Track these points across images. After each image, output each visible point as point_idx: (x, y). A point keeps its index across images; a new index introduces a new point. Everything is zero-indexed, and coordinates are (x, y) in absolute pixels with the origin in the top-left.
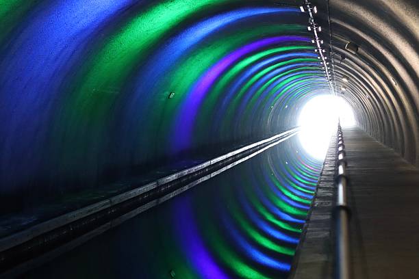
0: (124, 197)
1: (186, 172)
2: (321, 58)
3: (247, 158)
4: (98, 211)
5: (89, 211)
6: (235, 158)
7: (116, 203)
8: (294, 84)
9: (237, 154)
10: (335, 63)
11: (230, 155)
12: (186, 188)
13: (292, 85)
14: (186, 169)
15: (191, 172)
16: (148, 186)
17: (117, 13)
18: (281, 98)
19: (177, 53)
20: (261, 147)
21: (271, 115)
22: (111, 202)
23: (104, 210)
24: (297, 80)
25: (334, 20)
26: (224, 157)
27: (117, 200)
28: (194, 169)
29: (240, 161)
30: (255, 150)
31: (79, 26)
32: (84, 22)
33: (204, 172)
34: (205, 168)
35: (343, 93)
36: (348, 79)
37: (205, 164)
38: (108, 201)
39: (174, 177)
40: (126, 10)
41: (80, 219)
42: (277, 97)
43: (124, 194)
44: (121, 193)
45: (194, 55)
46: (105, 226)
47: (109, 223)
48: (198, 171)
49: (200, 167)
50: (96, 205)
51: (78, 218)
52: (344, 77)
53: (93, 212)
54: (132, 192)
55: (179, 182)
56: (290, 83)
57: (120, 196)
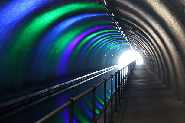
0: (32, 95)
1: (63, 84)
2: (123, 35)
3: (93, 78)
4: (20, 101)
5: (15, 101)
6: (87, 78)
7: (29, 97)
8: (115, 46)
9: (89, 76)
10: (130, 37)
11: (85, 76)
12: (63, 91)
13: (114, 46)
14: (63, 83)
15: (66, 84)
16: (44, 90)
17: (26, 16)
18: (109, 52)
19: (57, 33)
20: (100, 73)
21: (105, 59)
22: (26, 97)
23: (23, 100)
24: (116, 44)
25: (123, 19)
26: (82, 77)
27: (29, 96)
28: (67, 83)
29: (90, 79)
30: (97, 74)
31: (9, 22)
32: (11, 20)
33: (72, 84)
34: (73, 82)
35: (137, 50)
36: (136, 44)
37: (72, 81)
38: (24, 97)
39: (57, 86)
40: (30, 15)
41: (11, 104)
42: (108, 52)
43: (33, 94)
44: (31, 93)
45: (65, 34)
46: (23, 107)
47: (25, 106)
48: (69, 84)
49: (70, 81)
50: (19, 98)
51: (10, 104)
52: (135, 43)
53: (18, 101)
54: (36, 93)
55: (60, 88)
56: (113, 46)
57: (31, 94)
